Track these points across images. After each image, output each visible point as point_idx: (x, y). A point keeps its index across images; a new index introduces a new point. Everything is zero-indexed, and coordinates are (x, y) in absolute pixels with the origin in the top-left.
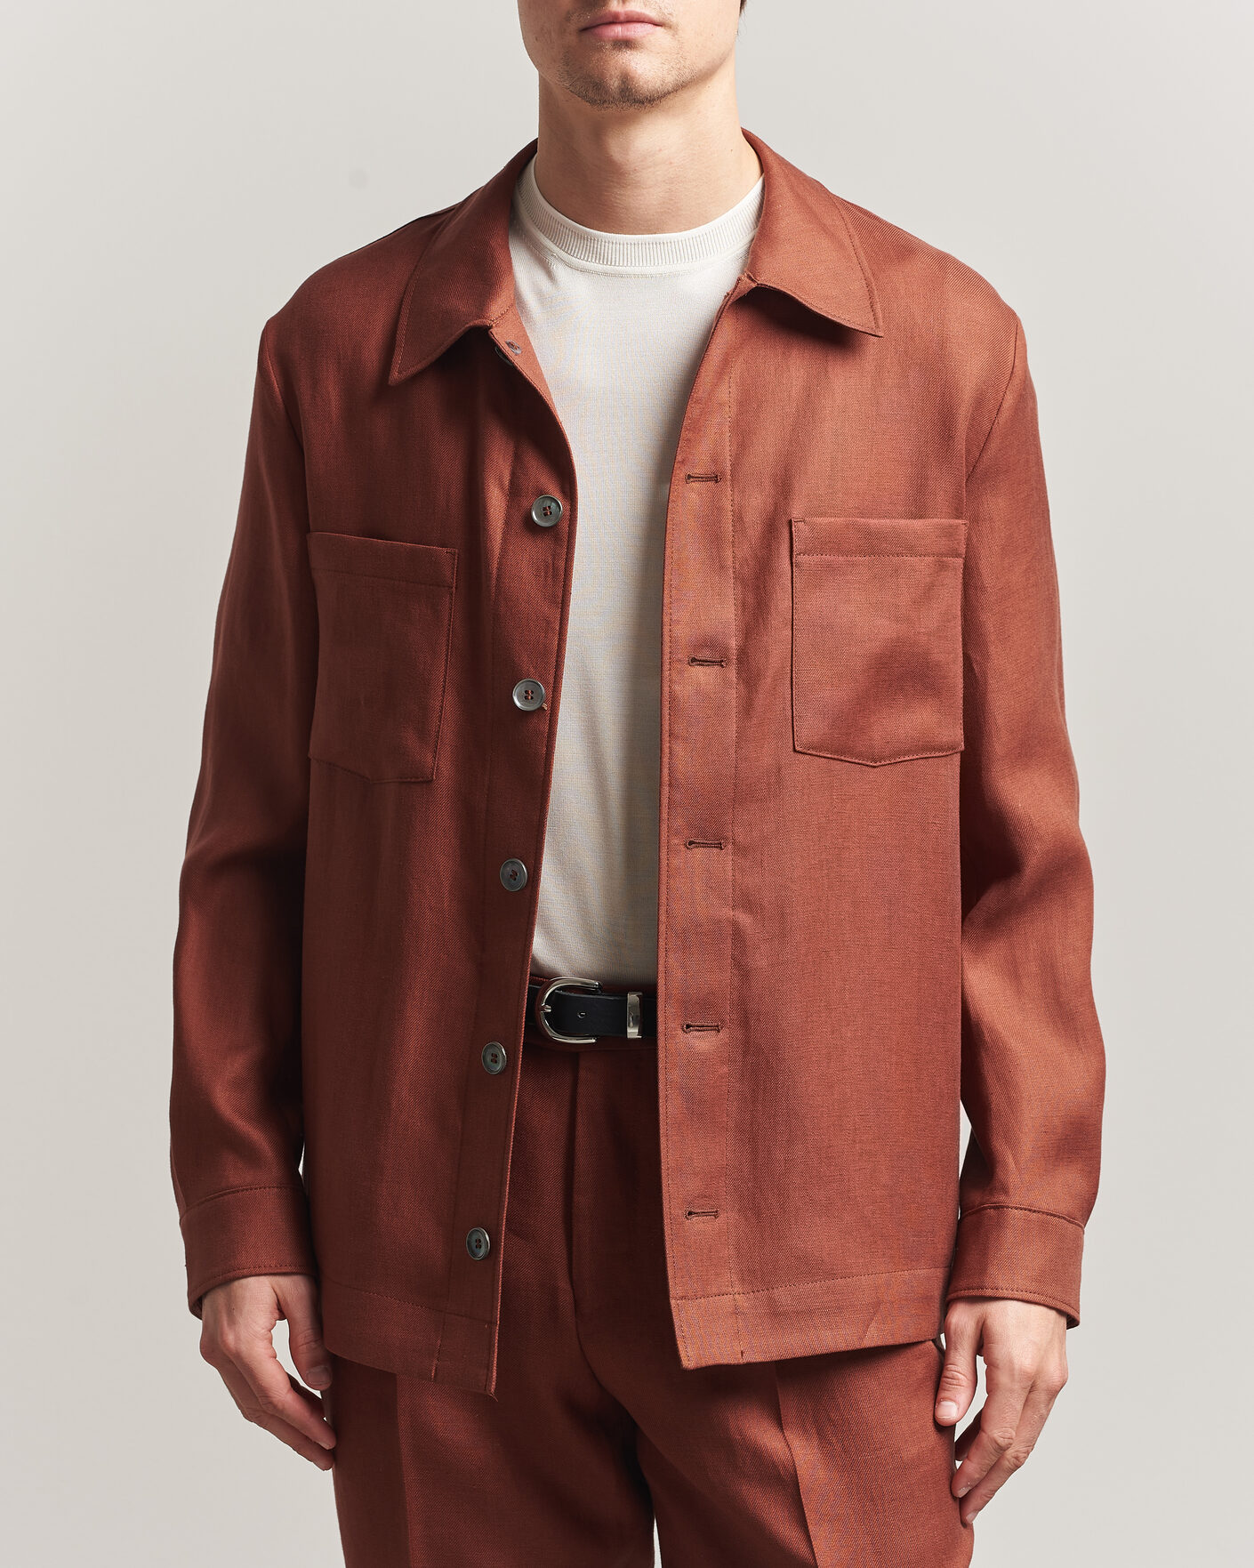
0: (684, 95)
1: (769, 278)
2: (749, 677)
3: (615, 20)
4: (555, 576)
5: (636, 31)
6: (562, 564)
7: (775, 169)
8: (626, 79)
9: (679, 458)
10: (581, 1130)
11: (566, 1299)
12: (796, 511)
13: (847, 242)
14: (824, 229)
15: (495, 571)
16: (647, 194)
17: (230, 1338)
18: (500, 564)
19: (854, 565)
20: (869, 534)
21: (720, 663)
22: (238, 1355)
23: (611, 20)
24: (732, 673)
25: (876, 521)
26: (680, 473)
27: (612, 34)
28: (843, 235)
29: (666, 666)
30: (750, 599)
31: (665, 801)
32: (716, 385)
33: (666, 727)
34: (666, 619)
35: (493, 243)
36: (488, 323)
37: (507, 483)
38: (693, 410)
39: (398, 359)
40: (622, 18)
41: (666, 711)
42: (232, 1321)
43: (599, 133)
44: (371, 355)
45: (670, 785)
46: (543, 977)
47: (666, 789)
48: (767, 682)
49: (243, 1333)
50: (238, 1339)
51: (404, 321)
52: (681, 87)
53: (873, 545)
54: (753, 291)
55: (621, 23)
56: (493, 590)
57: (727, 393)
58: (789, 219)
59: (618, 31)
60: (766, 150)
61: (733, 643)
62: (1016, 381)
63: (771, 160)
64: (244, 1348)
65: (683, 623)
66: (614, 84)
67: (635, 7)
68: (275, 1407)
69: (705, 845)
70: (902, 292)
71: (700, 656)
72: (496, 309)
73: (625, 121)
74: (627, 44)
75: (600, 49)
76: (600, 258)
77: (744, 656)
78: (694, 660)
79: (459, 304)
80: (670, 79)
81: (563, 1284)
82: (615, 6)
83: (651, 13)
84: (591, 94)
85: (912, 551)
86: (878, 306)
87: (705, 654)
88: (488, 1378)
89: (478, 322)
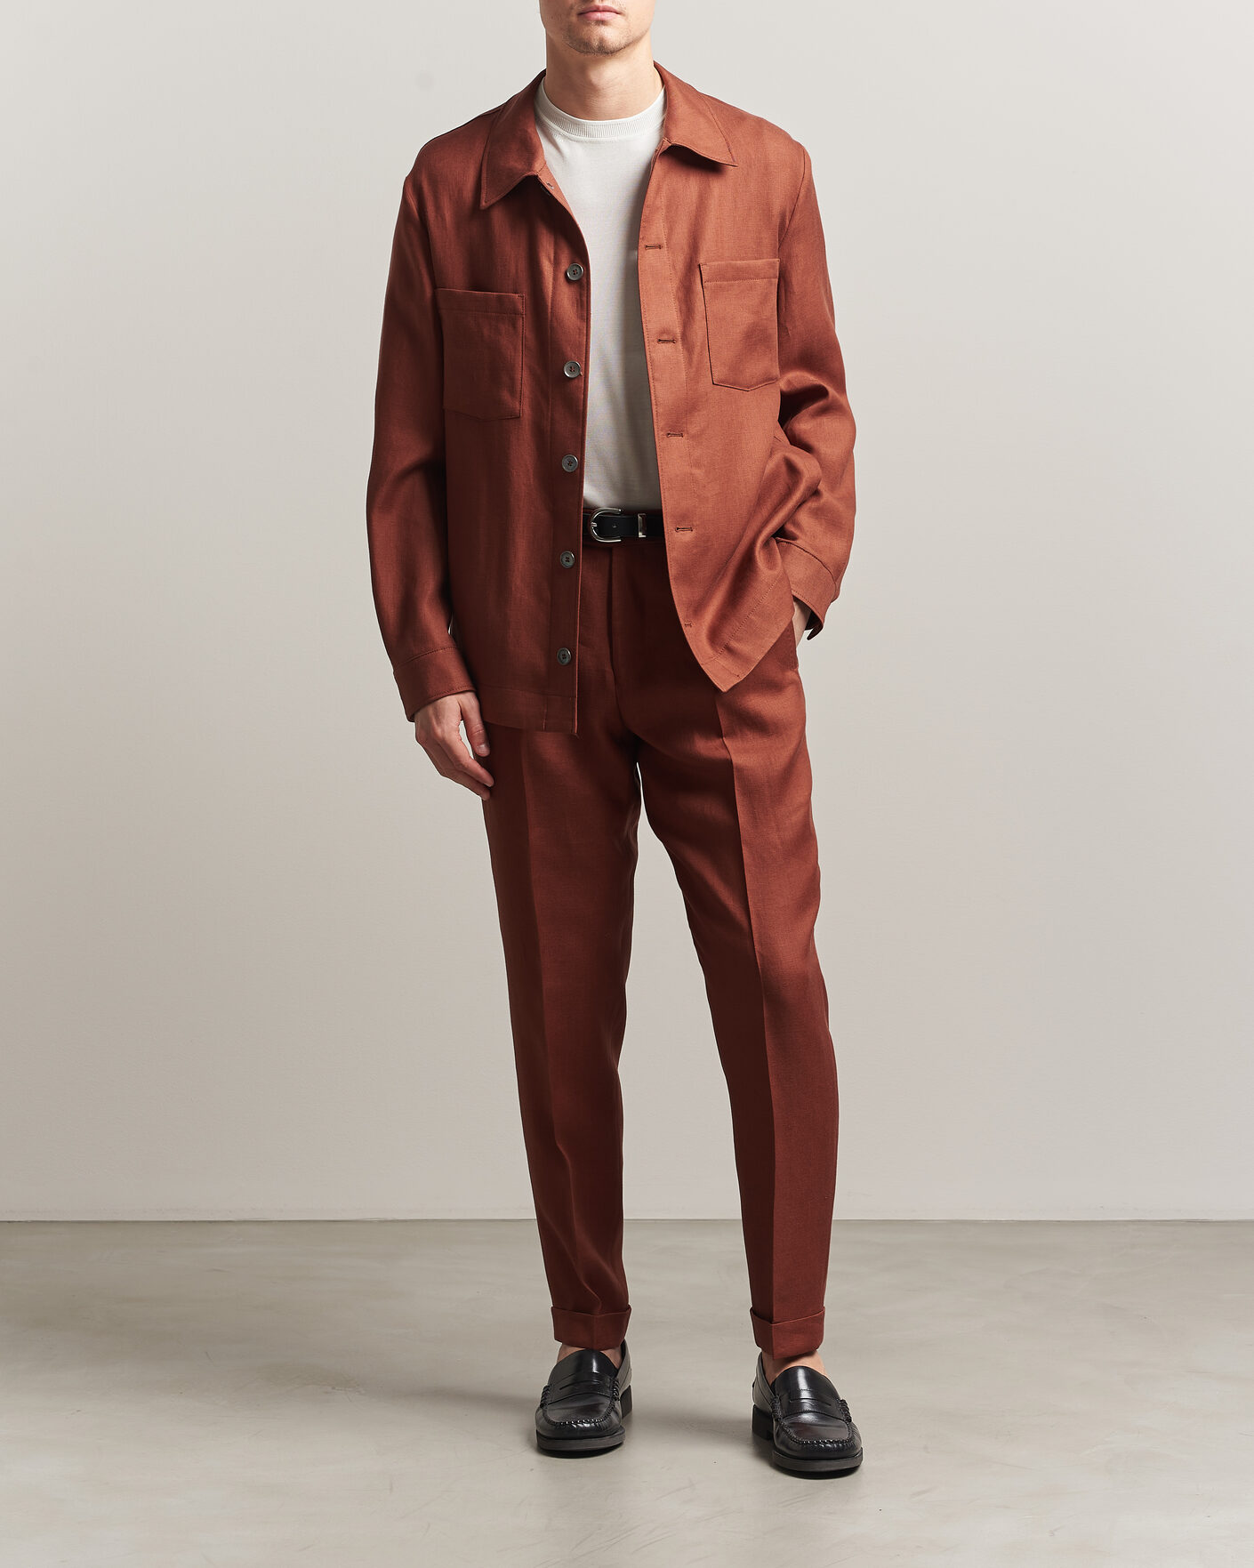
0: (628, 50)
1: (677, 141)
2: (689, 347)
3: (597, 10)
4: (582, 306)
5: (606, 16)
6: (585, 299)
7: (671, 82)
8: (602, 41)
9: (641, 237)
10: (615, 587)
11: (610, 677)
12: (701, 261)
13: (711, 117)
14: (701, 113)
15: (550, 305)
16: (610, 101)
17: (439, 731)
18: (553, 300)
19: (732, 285)
20: (738, 269)
21: (673, 341)
22: (443, 740)
23: (595, 9)
24: (679, 345)
25: (739, 262)
26: (642, 244)
27: (596, 17)
28: (708, 114)
29: (647, 344)
30: (684, 308)
31: (654, 413)
32: (655, 198)
33: (650, 375)
34: (643, 320)
35: (529, 130)
36: (535, 174)
37: (552, 258)
38: (646, 211)
39: (483, 195)
40: (601, 9)
41: (649, 367)
42: (439, 722)
43: (583, 70)
44: (468, 193)
45: (656, 405)
46: (590, 509)
47: (654, 407)
48: (697, 350)
49: (446, 728)
50: (443, 731)
51: (484, 175)
52: (627, 45)
53: (739, 274)
54: (670, 147)
55: (600, 11)
56: (549, 314)
57: (662, 201)
58: (681, 108)
59: (599, 15)
60: (665, 73)
61: (678, 331)
62: (805, 182)
63: (667, 76)
64: (446, 736)
65: (652, 323)
66: (596, 44)
67: (607, 4)
68: (463, 766)
69: (675, 435)
70: (743, 142)
71: (662, 338)
72: (537, 167)
73: (597, 62)
74: (602, 22)
75: (588, 24)
76: (586, 134)
77: (685, 336)
78: (660, 340)
79: (515, 163)
80: (623, 42)
81: (608, 668)
82: (597, 2)
83: (616, 8)
84: (582, 48)
85: (757, 277)
86: (733, 151)
87: (665, 337)
88: (573, 727)
89: (530, 173)
